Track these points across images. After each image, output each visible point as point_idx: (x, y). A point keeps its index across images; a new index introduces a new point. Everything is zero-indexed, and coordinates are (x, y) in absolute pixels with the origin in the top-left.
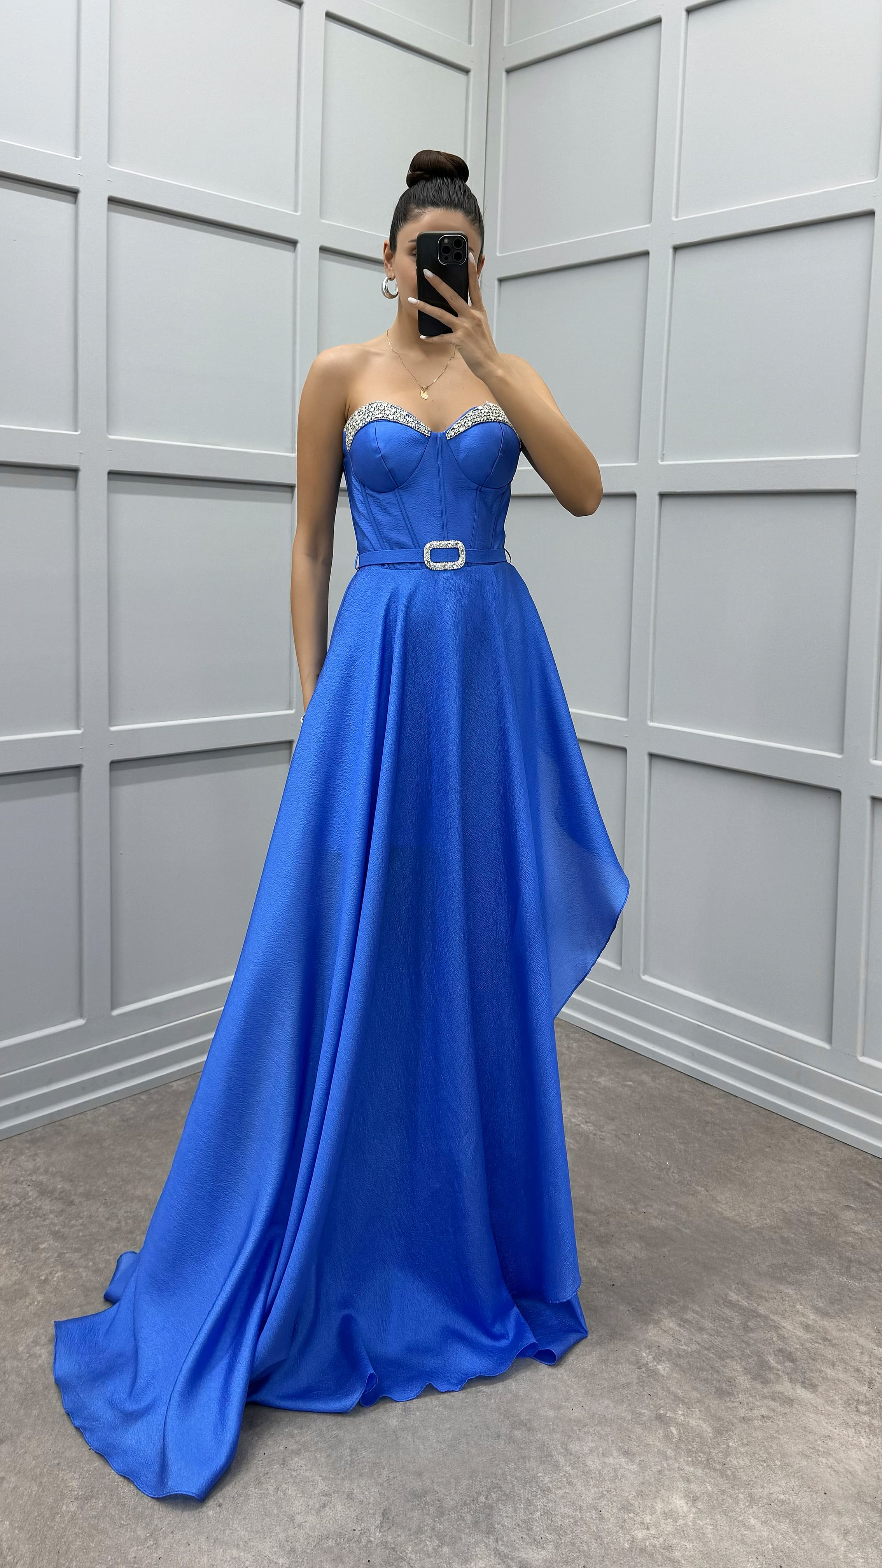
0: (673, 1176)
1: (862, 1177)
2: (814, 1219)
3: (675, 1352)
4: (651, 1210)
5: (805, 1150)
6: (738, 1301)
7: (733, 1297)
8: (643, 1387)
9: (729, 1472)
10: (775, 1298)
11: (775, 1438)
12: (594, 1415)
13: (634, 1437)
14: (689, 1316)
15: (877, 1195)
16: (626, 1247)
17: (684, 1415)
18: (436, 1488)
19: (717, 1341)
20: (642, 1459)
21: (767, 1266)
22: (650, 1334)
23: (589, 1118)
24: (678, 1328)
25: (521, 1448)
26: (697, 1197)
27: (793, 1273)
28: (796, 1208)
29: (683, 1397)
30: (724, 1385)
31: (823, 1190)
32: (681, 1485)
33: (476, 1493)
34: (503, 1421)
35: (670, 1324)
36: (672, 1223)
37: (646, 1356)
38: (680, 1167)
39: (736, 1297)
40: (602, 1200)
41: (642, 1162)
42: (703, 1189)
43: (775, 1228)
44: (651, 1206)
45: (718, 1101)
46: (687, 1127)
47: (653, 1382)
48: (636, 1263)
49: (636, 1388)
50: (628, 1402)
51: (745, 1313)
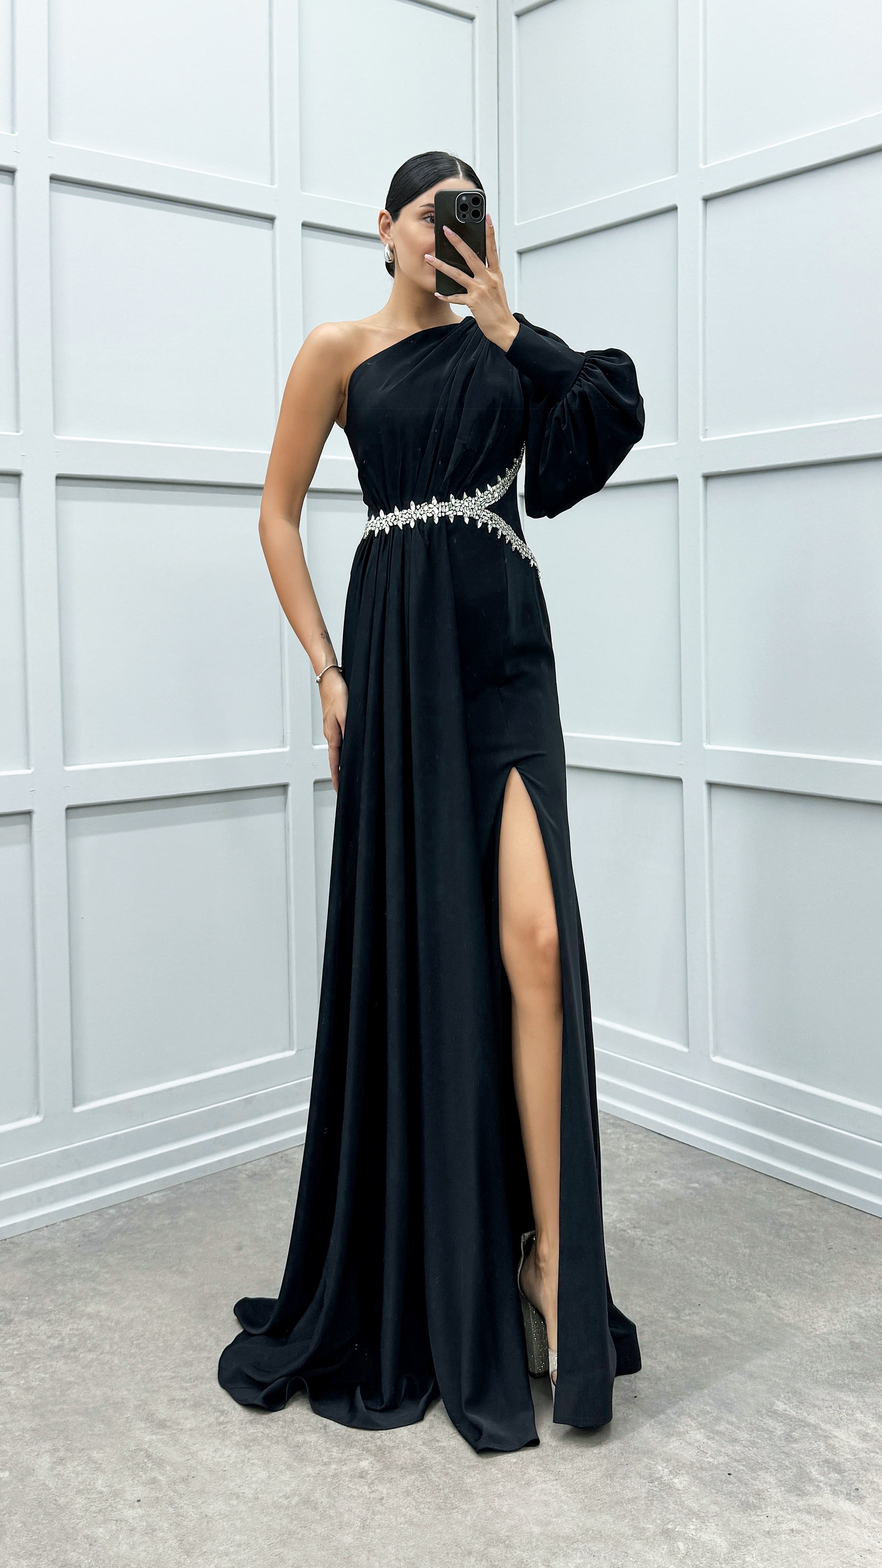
0: (730, 1282)
3: (698, 1465)
4: (696, 1318)
6: (785, 1411)
7: (780, 1406)
8: (652, 1501)
10: (831, 1407)
11: (802, 1552)
12: (587, 1530)
13: (632, 1553)
14: (721, 1427)
17: (696, 1529)
19: (752, 1452)
21: (828, 1374)
22: (671, 1447)
23: (638, 1223)
24: (705, 1440)
26: (755, 1302)
27: (858, 1380)
29: (699, 1511)
30: (751, 1498)
35: (698, 1436)
36: (719, 1330)
37: (662, 1469)
38: (740, 1272)
39: (784, 1406)
41: (695, 1268)
42: (764, 1295)
43: (845, 1333)
44: (697, 1314)
46: (757, 1230)
47: (665, 1496)
48: (668, 1373)
49: (643, 1502)
50: (631, 1517)
51: (792, 1423)
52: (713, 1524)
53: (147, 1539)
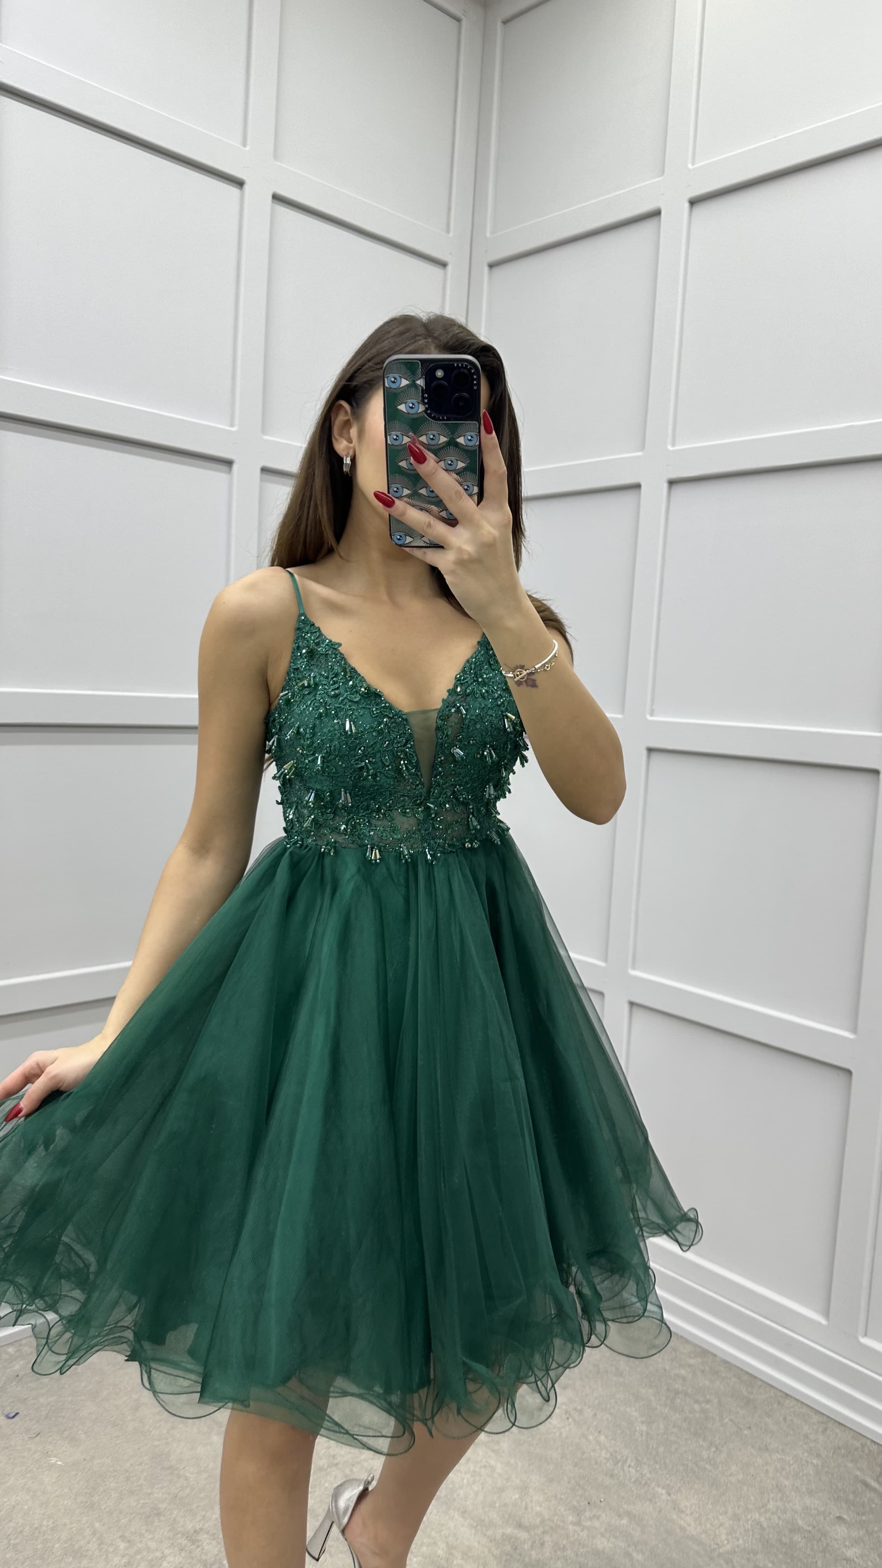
0: (629, 1472)
1: (859, 1473)
2: (797, 1538)
4: (597, 1524)
5: (792, 1432)
15: (876, 1501)
26: (656, 1503)
28: (777, 1521)
31: (810, 1493)
36: (621, 1544)
38: (639, 1458)
40: (538, 1508)
41: (594, 1451)
42: (664, 1492)
43: (749, 1553)
44: (598, 1518)
45: (692, 1361)
46: (653, 1398)
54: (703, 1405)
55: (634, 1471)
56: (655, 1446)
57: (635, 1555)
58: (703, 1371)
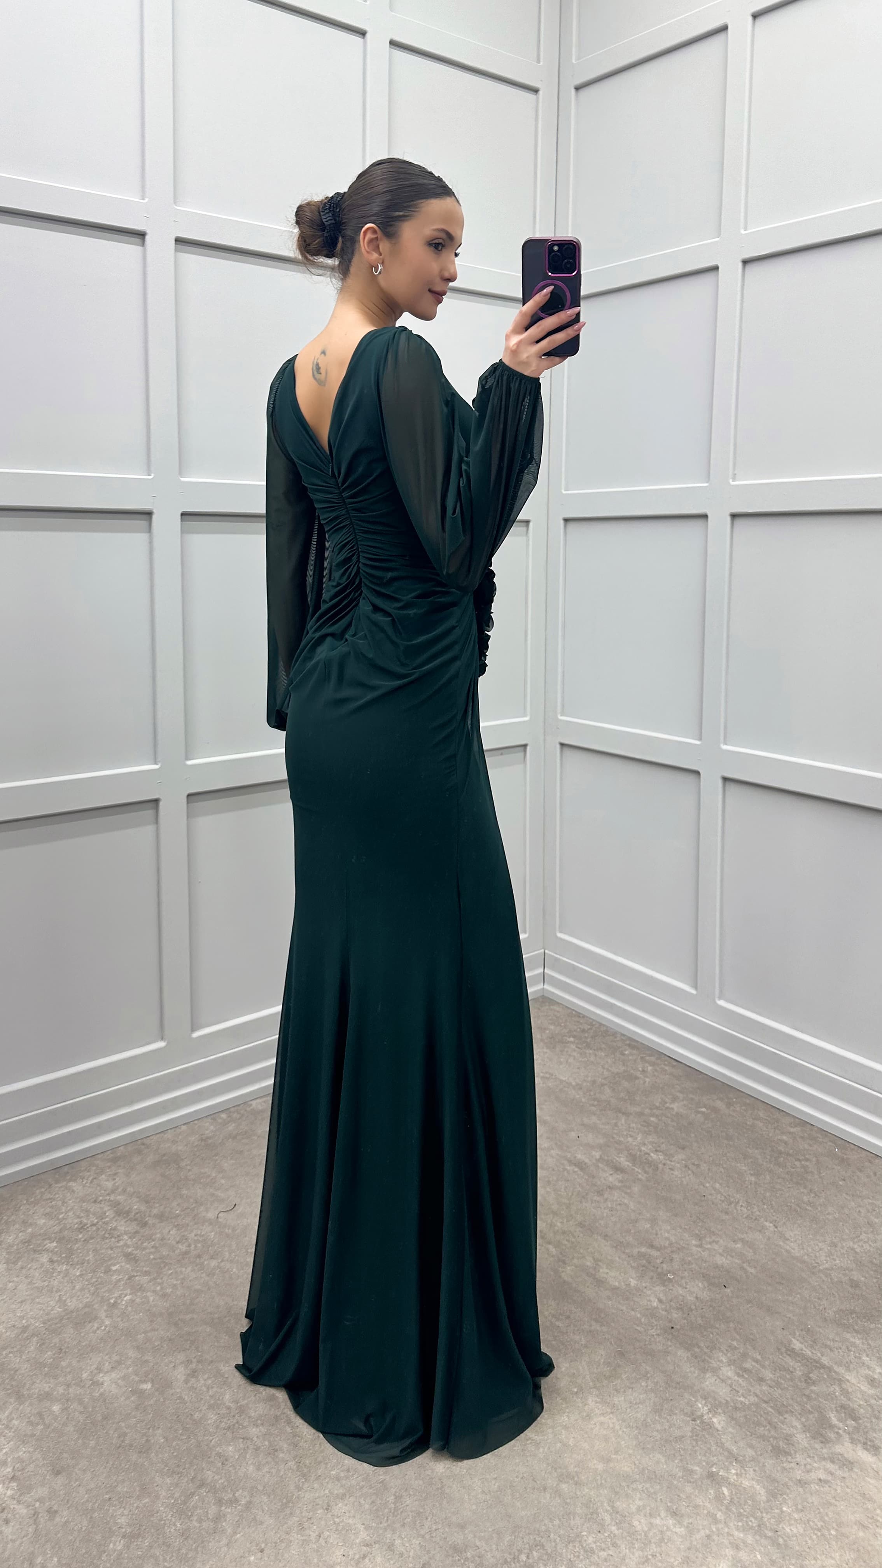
0: (741, 1210)
3: (732, 1404)
4: (716, 1247)
6: (802, 1350)
7: (797, 1345)
8: (696, 1440)
9: (781, 1541)
10: (841, 1348)
11: (831, 1504)
12: (643, 1468)
13: (684, 1497)
14: (749, 1364)
16: (688, 1286)
17: (737, 1474)
18: (478, 1543)
19: (777, 1393)
20: (690, 1521)
21: (834, 1312)
22: (707, 1383)
23: (659, 1147)
24: (736, 1378)
25: (566, 1503)
26: (765, 1233)
27: (861, 1321)
28: (868, 1248)
29: (738, 1454)
30: (781, 1443)
32: (729, 1552)
33: (518, 1551)
34: (550, 1473)
35: (728, 1372)
36: (737, 1261)
37: (702, 1407)
38: (749, 1201)
39: (800, 1345)
40: (666, 1235)
41: (711, 1194)
42: (771, 1225)
43: (844, 1270)
44: (717, 1242)
45: (792, 1130)
46: (759, 1157)
47: (707, 1436)
48: (698, 1304)
49: (689, 1442)
50: (680, 1458)
51: (808, 1363)
52: (751, 1470)
53: (269, 1459)
54: (803, 1162)
55: (745, 1210)
56: (763, 1192)
57: (749, 1269)
58: (802, 1137)
